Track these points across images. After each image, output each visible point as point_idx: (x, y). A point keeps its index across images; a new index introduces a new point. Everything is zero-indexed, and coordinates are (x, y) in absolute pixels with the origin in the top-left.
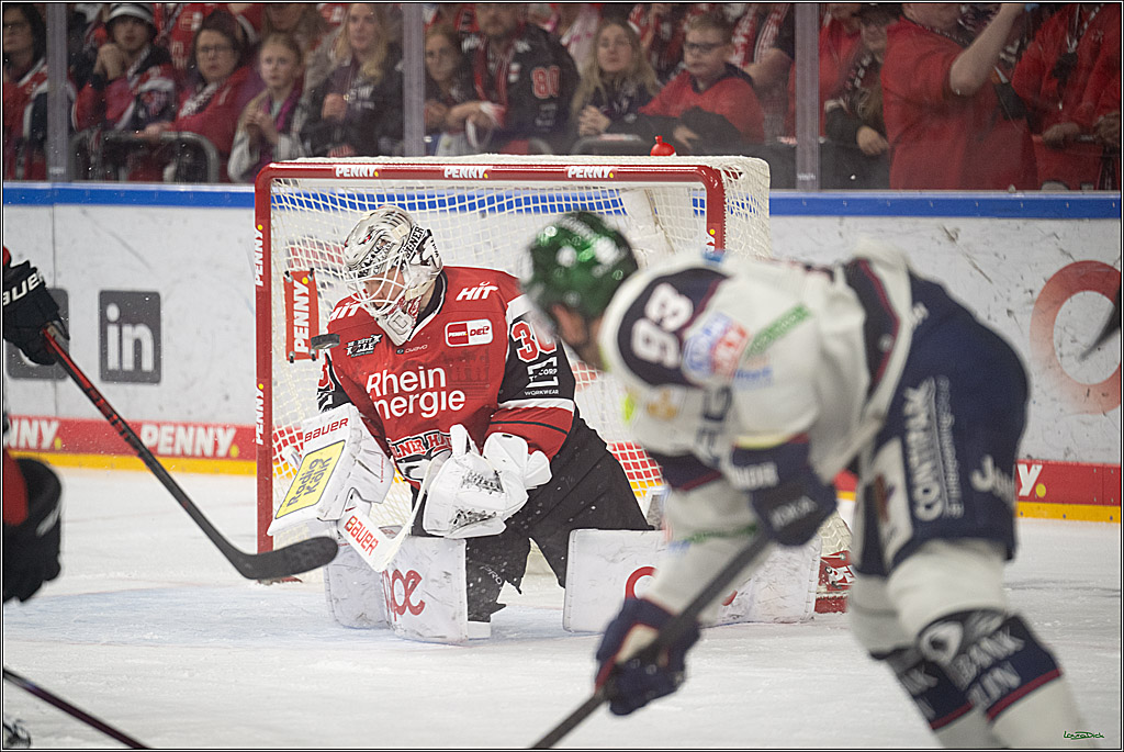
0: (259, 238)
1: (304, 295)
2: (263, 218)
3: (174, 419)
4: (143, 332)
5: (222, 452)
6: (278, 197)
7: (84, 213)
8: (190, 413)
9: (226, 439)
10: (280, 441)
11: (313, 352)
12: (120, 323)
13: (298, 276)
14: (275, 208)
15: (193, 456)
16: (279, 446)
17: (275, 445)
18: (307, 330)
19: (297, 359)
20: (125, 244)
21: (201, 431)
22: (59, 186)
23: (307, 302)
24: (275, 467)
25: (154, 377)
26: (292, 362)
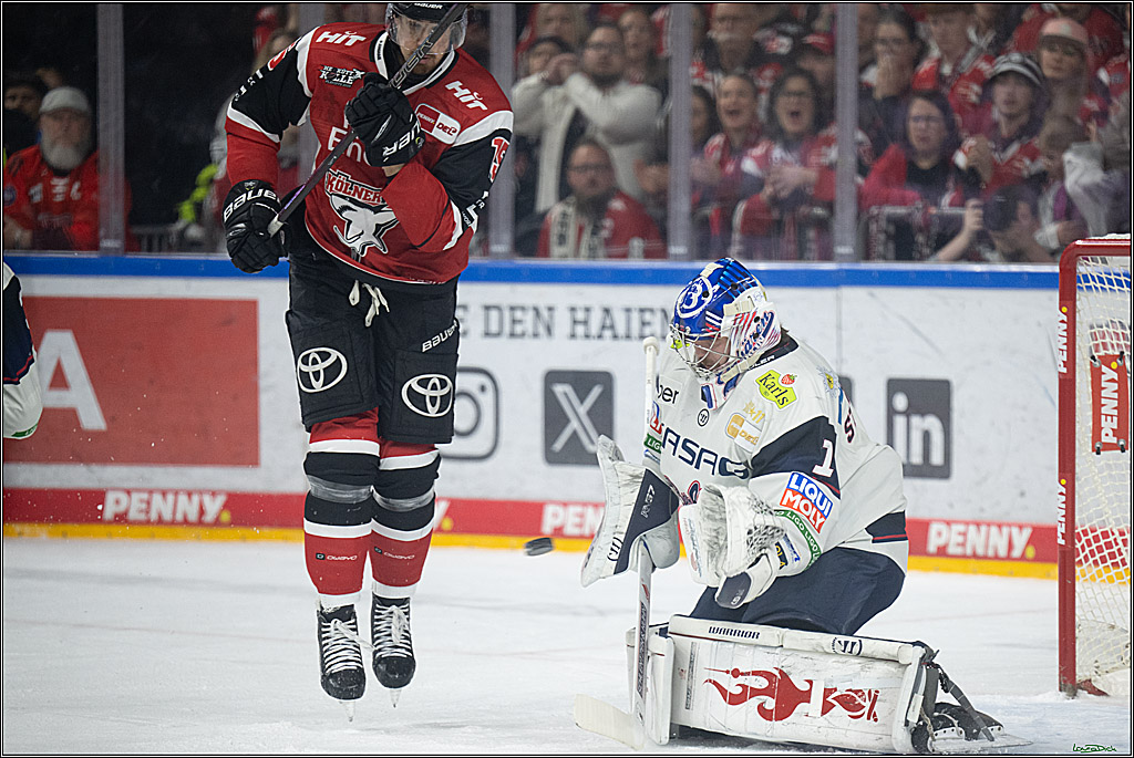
0: (1063, 322)
1: (1112, 380)
2: (1068, 300)
3: (968, 517)
4: (932, 423)
5: (1016, 553)
6: (1085, 276)
7: (872, 295)
8: (982, 510)
9: (1020, 539)
10: (1083, 541)
11: (1122, 443)
12: (907, 413)
13: (1107, 360)
14: (1081, 288)
15: (985, 557)
16: (1083, 547)
17: (1078, 546)
18: (1115, 419)
19: (1104, 450)
20: (915, 330)
21: (994, 530)
22: (846, 266)
23: (1116, 388)
24: (1078, 569)
25: (943, 472)
26: (1098, 453)
